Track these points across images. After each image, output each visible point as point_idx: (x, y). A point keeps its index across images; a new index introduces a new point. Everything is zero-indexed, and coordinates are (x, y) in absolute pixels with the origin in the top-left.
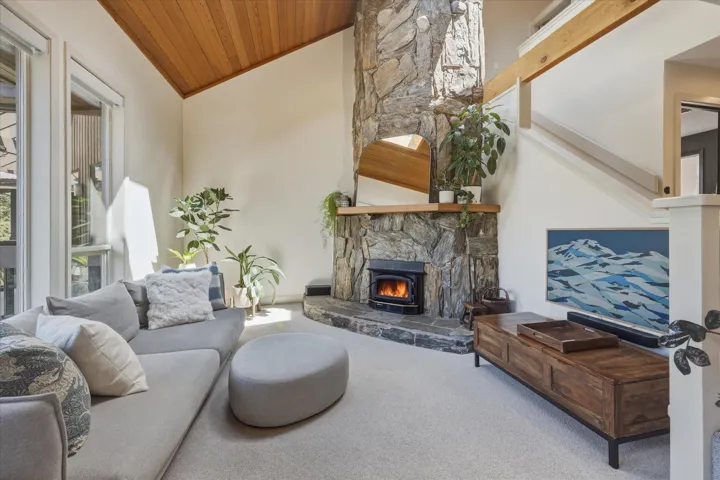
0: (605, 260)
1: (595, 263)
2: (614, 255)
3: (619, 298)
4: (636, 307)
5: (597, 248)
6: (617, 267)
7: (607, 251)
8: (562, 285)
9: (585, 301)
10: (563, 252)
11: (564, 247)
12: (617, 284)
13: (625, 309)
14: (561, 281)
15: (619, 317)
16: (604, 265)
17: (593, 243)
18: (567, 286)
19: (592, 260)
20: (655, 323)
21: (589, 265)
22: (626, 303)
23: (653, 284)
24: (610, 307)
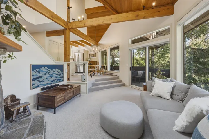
0: (49, 72)
1: (47, 73)
2: (51, 70)
3: (51, 79)
4: (54, 80)
5: (47, 69)
6: (51, 73)
7: (49, 69)
8: (37, 82)
9: (44, 84)
10: (38, 72)
11: (38, 70)
12: (51, 77)
13: (52, 81)
14: (37, 81)
15: (52, 84)
16: (49, 73)
17: (46, 68)
18: (39, 81)
19: (46, 72)
20: (57, 82)
21: (45, 74)
22: (53, 80)
23: (56, 75)
24: (50, 82)
